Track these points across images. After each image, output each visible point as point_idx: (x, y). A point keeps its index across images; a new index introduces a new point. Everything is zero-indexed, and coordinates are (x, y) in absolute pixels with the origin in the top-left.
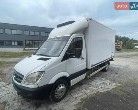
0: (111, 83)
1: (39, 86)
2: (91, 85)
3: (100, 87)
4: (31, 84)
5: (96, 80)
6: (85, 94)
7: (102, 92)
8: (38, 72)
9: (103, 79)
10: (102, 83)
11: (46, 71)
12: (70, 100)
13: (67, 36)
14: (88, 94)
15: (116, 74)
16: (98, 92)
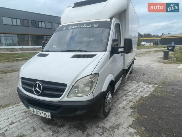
0: (147, 85)
1: (95, 96)
2: (127, 90)
3: (139, 91)
4: (80, 95)
5: (128, 85)
6: (130, 101)
7: (146, 96)
8: (91, 74)
9: (134, 82)
10: (138, 86)
11: (99, 73)
12: (119, 112)
13: (105, 20)
14: (133, 101)
15: (144, 75)
16: (142, 97)
